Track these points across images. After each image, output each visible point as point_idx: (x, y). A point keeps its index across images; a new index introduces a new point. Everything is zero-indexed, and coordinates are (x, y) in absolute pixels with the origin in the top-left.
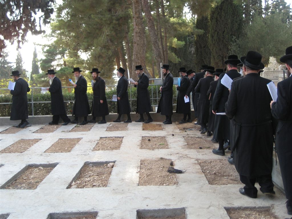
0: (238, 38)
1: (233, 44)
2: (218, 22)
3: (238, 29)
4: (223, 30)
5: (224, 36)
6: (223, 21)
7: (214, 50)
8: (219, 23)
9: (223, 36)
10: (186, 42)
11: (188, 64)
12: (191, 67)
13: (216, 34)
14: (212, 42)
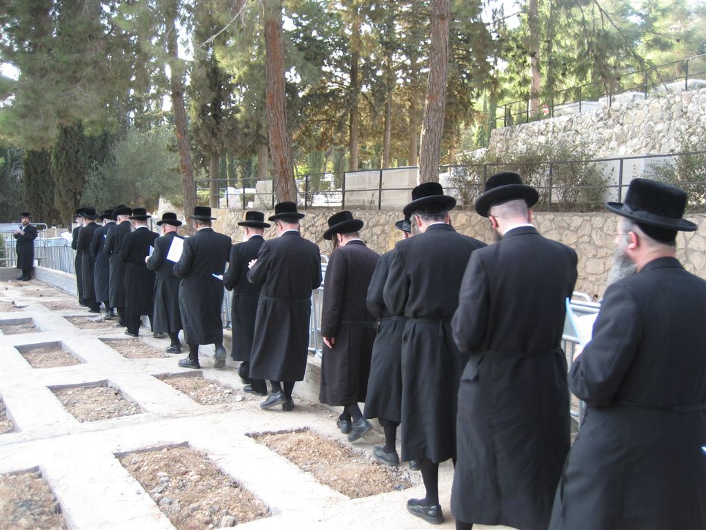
0: (101, 163)
1: (92, 173)
2: (68, 134)
3: (102, 148)
4: (76, 149)
5: (77, 157)
6: (76, 133)
7: (60, 180)
8: (69, 137)
9: (75, 159)
10: (6, 159)
11: (10, 200)
12: (16, 206)
13: (65, 154)
14: (57, 167)
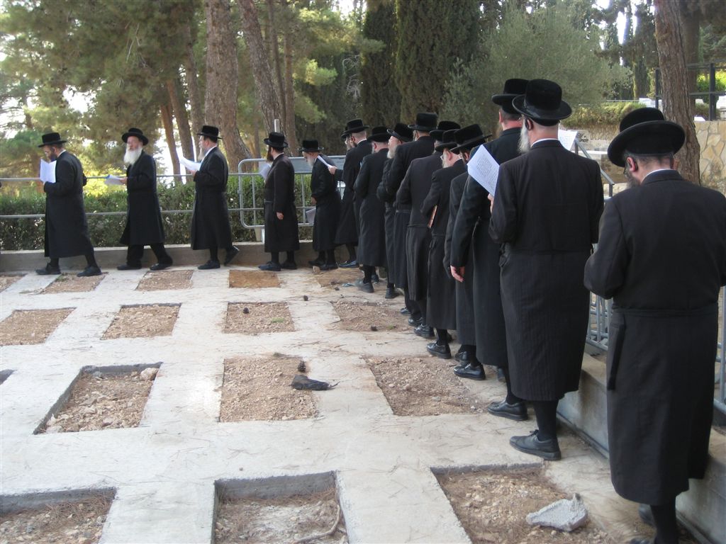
0: (467, 62)
1: (454, 78)
2: (419, 21)
3: (468, 39)
4: (431, 43)
5: (432, 56)
6: (431, 19)
7: (409, 91)
8: (420, 25)
9: (430, 58)
10: (339, 71)
13: (414, 52)
14: (405, 72)
